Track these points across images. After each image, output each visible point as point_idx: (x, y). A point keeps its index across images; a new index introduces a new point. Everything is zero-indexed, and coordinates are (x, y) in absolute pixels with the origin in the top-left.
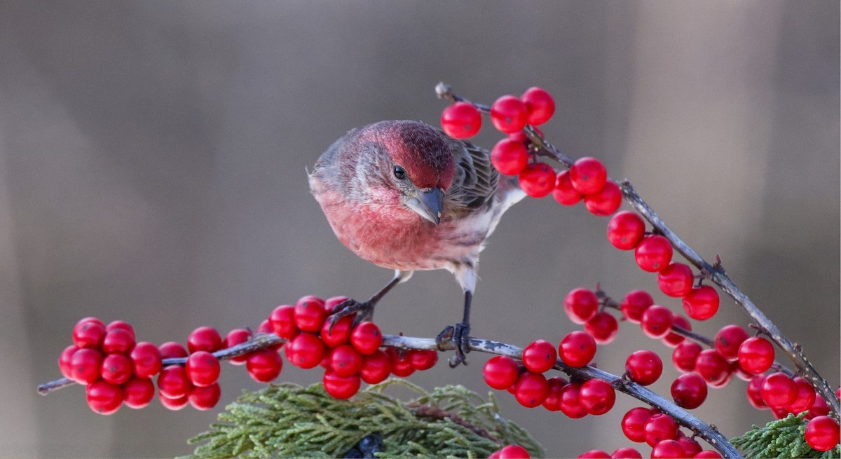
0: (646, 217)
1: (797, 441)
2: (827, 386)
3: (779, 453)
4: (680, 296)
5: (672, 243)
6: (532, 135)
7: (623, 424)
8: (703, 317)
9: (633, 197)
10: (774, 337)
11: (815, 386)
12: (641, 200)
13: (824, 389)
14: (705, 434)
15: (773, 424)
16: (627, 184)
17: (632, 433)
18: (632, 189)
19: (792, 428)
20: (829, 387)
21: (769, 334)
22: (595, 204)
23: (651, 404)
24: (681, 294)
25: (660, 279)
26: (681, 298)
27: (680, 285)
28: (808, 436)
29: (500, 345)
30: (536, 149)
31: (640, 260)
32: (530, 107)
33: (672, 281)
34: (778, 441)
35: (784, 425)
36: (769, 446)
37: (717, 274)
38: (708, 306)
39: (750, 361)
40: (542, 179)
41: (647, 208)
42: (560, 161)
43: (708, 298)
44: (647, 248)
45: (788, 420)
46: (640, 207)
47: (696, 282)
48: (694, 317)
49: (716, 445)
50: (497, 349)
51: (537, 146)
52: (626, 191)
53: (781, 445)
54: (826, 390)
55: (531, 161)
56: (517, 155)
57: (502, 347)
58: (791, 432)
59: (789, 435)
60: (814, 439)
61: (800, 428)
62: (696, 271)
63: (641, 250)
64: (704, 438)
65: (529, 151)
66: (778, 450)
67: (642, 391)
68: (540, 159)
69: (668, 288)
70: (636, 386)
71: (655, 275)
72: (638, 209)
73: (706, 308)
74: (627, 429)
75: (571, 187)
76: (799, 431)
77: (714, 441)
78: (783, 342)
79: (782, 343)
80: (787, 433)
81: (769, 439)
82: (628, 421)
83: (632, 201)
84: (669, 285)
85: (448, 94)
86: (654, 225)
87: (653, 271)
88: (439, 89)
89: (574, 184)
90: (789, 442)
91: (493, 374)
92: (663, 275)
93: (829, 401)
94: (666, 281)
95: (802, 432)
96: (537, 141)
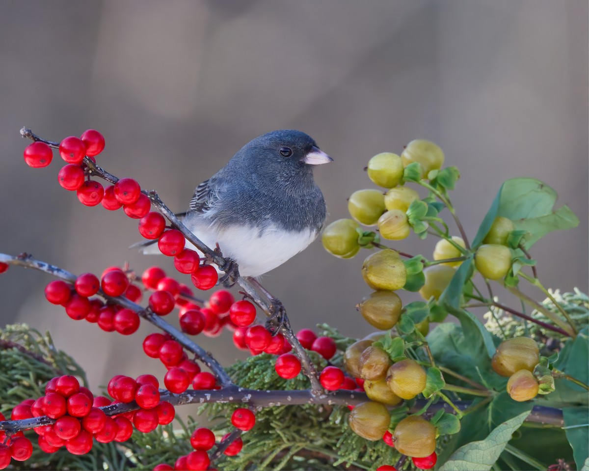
0: (167, 217)
1: (269, 371)
2: (293, 335)
3: (256, 379)
4: (189, 273)
5: (185, 234)
6: (88, 162)
7: (144, 344)
8: (205, 288)
9: (158, 202)
10: (255, 301)
11: (284, 334)
12: (163, 204)
13: (291, 336)
14: (203, 358)
15: (252, 359)
16: (153, 193)
17: (150, 351)
18: (157, 197)
19: (266, 361)
20: (294, 335)
21: (252, 299)
22: (131, 210)
23: (165, 331)
24: (190, 272)
25: (175, 261)
26: (191, 274)
27: (190, 265)
28: (277, 368)
29: (58, 270)
30: (90, 172)
31: (162, 247)
32: (87, 144)
33: (184, 263)
34: (255, 371)
35: (260, 359)
36: (249, 375)
37: (217, 257)
38: (209, 280)
39: (237, 318)
40: (94, 193)
41: (168, 210)
42: (107, 179)
43: (210, 274)
44: (168, 239)
45: (263, 355)
46: (163, 209)
47: (202, 263)
48: (200, 287)
49: (211, 368)
50: (55, 273)
51: (91, 169)
52: (153, 199)
53: (257, 374)
54: (292, 337)
55: (86, 179)
56: (76, 176)
57: (60, 272)
58: (265, 364)
59: (264, 366)
60: (281, 370)
61: (271, 361)
62: (201, 255)
63: (163, 240)
64: (203, 361)
65: (85, 172)
66: (256, 377)
67: (160, 320)
68: (93, 178)
69: (181, 268)
70: (155, 316)
71: (172, 259)
72: (161, 211)
73: (207, 281)
74: (146, 349)
75: (115, 198)
76: (270, 364)
77: (209, 364)
78: (263, 305)
79: (261, 305)
80: (262, 365)
81: (249, 369)
82: (148, 343)
83: (157, 205)
84: (182, 265)
85: (28, 135)
86: (172, 222)
87: (172, 256)
88: (22, 132)
89: (117, 197)
90: (263, 371)
91: (52, 294)
92: (178, 258)
93: (293, 345)
94: (180, 262)
95: (273, 364)
96: (91, 166)
